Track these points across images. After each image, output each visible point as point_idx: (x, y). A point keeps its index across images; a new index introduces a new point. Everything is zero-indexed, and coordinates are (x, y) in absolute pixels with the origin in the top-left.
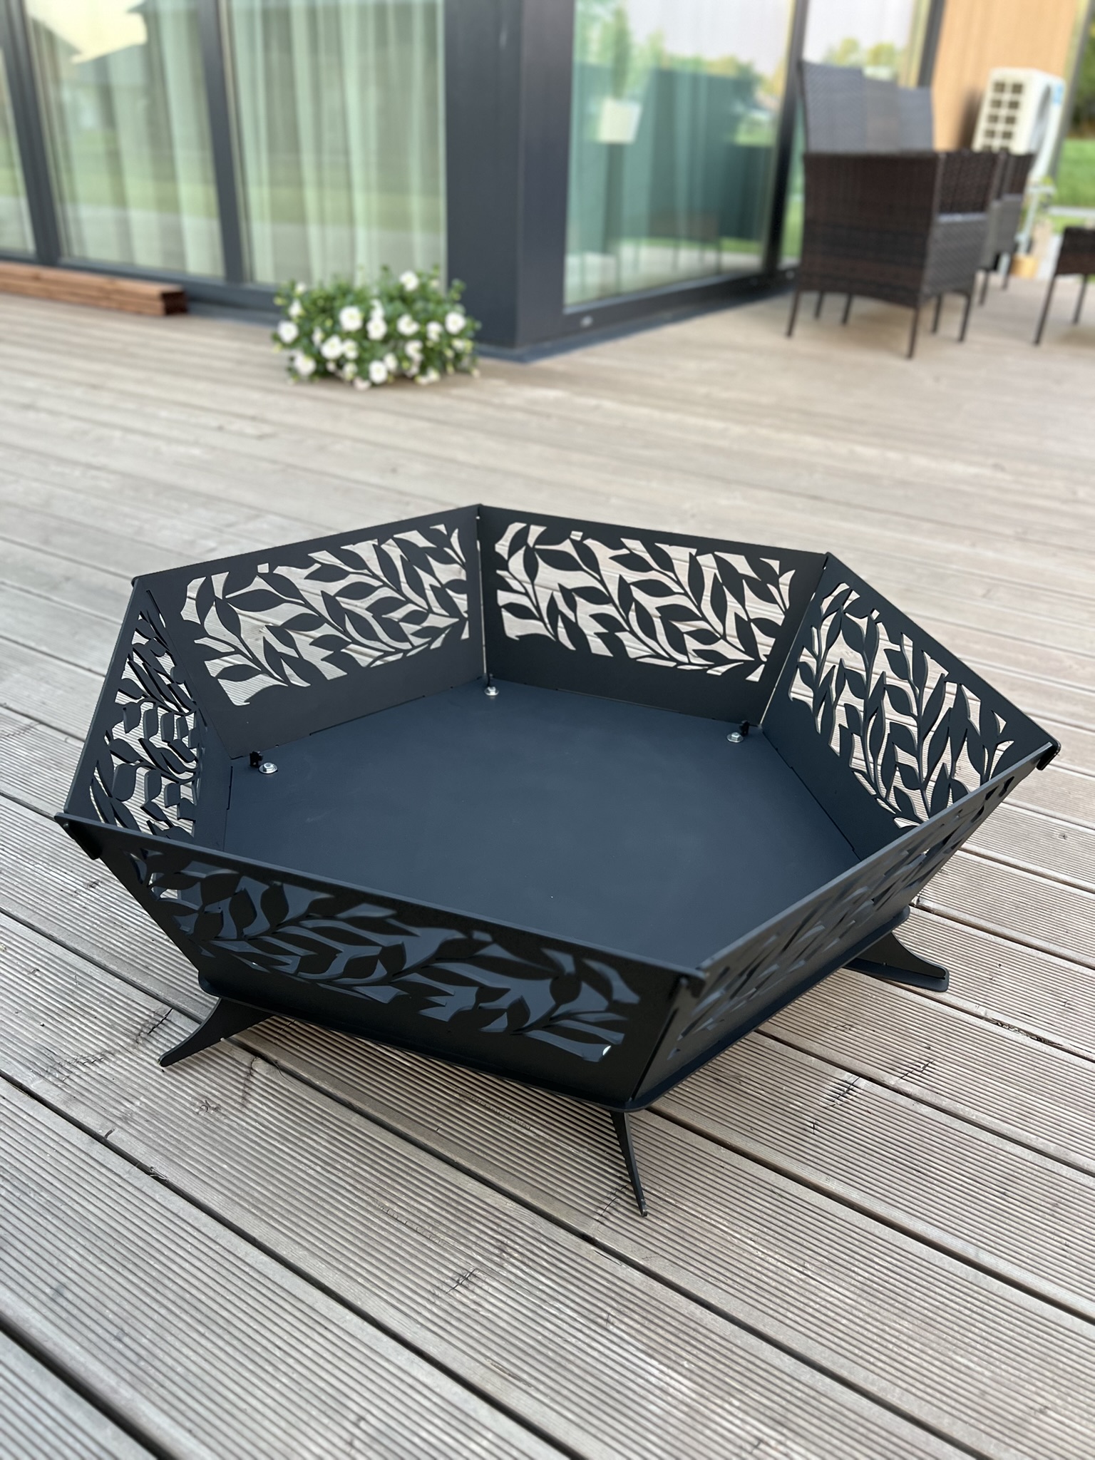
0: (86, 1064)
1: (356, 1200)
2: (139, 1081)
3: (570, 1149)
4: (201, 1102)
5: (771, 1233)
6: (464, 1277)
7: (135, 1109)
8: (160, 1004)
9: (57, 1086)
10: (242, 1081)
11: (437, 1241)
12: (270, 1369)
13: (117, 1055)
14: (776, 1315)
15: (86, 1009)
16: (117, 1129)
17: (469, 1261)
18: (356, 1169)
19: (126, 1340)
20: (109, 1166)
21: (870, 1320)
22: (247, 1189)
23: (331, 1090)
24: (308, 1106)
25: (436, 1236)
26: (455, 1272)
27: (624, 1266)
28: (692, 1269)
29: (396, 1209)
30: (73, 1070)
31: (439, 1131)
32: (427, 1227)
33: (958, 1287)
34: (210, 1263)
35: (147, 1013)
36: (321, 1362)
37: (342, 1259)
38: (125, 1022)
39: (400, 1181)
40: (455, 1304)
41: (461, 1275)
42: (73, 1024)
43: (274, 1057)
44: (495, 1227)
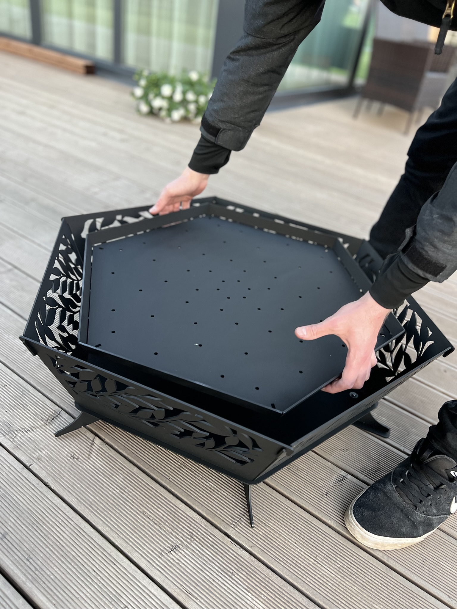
0: (24, 432)
1: (132, 507)
2: (45, 442)
3: (224, 493)
4: (71, 455)
5: (304, 541)
6: (175, 547)
7: (43, 455)
8: (57, 407)
9: (10, 441)
10: (89, 447)
11: (165, 530)
12: (90, 581)
13: (37, 429)
14: (302, 578)
15: (26, 406)
16: (34, 464)
17: (177, 540)
18: (134, 493)
19: (31, 561)
20: (30, 480)
21: (340, 585)
22: (87, 497)
23: (126, 455)
24: (116, 461)
25: (164, 527)
26: (171, 545)
27: (242, 549)
28: (269, 554)
29: (149, 513)
30: (18, 434)
31: (170, 479)
32: (161, 523)
33: (378, 574)
34: (69, 529)
35: (51, 411)
36: (112, 579)
37: (124, 534)
38: (41, 414)
39: (152, 500)
40: (170, 559)
41: (173, 546)
42: (19, 413)
43: (103, 437)
44: (189, 526)
